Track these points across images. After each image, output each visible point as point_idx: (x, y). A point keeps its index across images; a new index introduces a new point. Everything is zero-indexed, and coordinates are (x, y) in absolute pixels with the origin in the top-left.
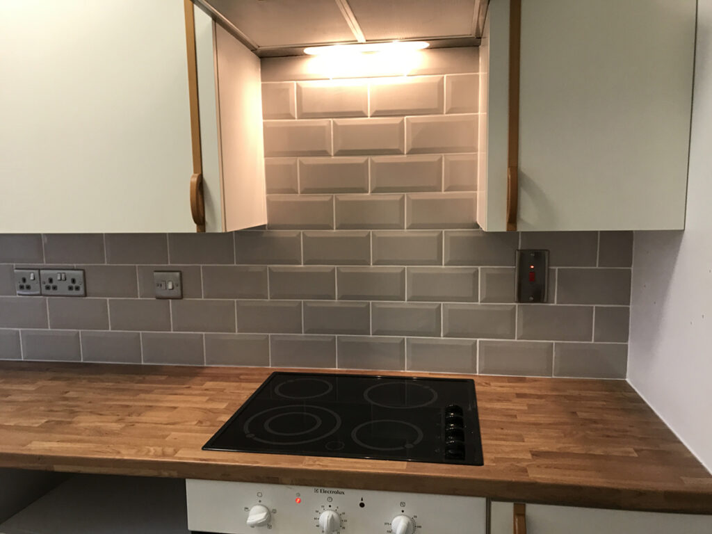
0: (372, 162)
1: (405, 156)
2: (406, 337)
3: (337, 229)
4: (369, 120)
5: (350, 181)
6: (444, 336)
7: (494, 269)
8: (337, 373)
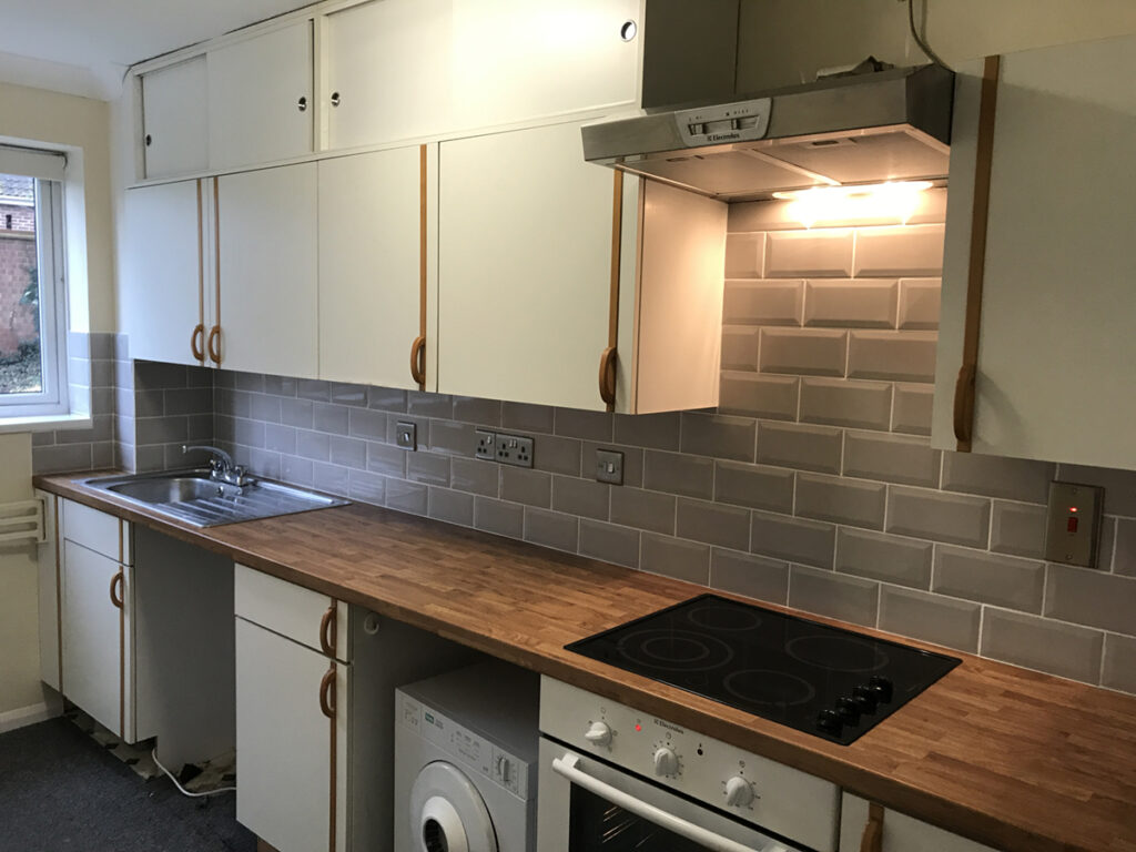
0: (852, 337)
1: (897, 331)
2: (880, 582)
3: (801, 421)
4: (852, 282)
5: (823, 360)
6: (934, 591)
7: (1015, 504)
8: (787, 613)
